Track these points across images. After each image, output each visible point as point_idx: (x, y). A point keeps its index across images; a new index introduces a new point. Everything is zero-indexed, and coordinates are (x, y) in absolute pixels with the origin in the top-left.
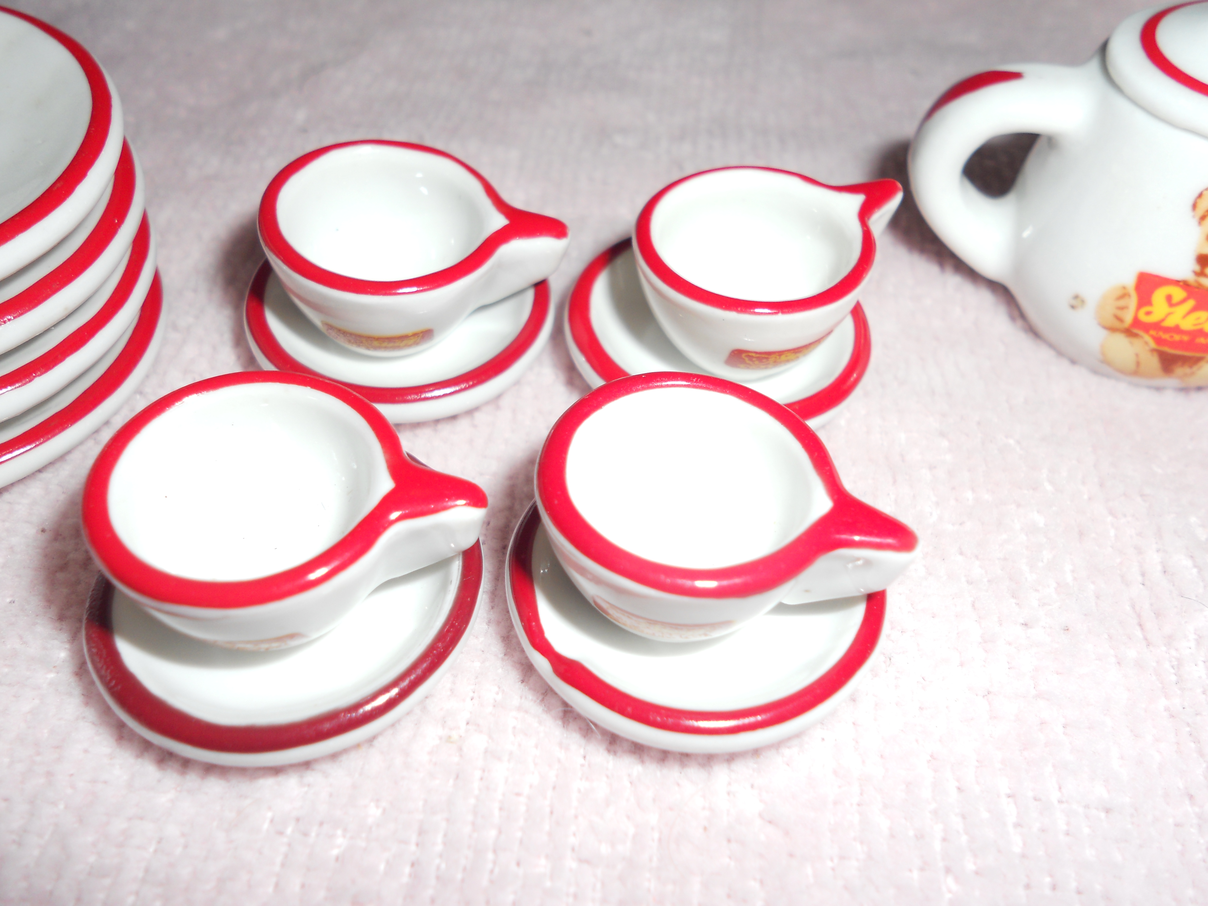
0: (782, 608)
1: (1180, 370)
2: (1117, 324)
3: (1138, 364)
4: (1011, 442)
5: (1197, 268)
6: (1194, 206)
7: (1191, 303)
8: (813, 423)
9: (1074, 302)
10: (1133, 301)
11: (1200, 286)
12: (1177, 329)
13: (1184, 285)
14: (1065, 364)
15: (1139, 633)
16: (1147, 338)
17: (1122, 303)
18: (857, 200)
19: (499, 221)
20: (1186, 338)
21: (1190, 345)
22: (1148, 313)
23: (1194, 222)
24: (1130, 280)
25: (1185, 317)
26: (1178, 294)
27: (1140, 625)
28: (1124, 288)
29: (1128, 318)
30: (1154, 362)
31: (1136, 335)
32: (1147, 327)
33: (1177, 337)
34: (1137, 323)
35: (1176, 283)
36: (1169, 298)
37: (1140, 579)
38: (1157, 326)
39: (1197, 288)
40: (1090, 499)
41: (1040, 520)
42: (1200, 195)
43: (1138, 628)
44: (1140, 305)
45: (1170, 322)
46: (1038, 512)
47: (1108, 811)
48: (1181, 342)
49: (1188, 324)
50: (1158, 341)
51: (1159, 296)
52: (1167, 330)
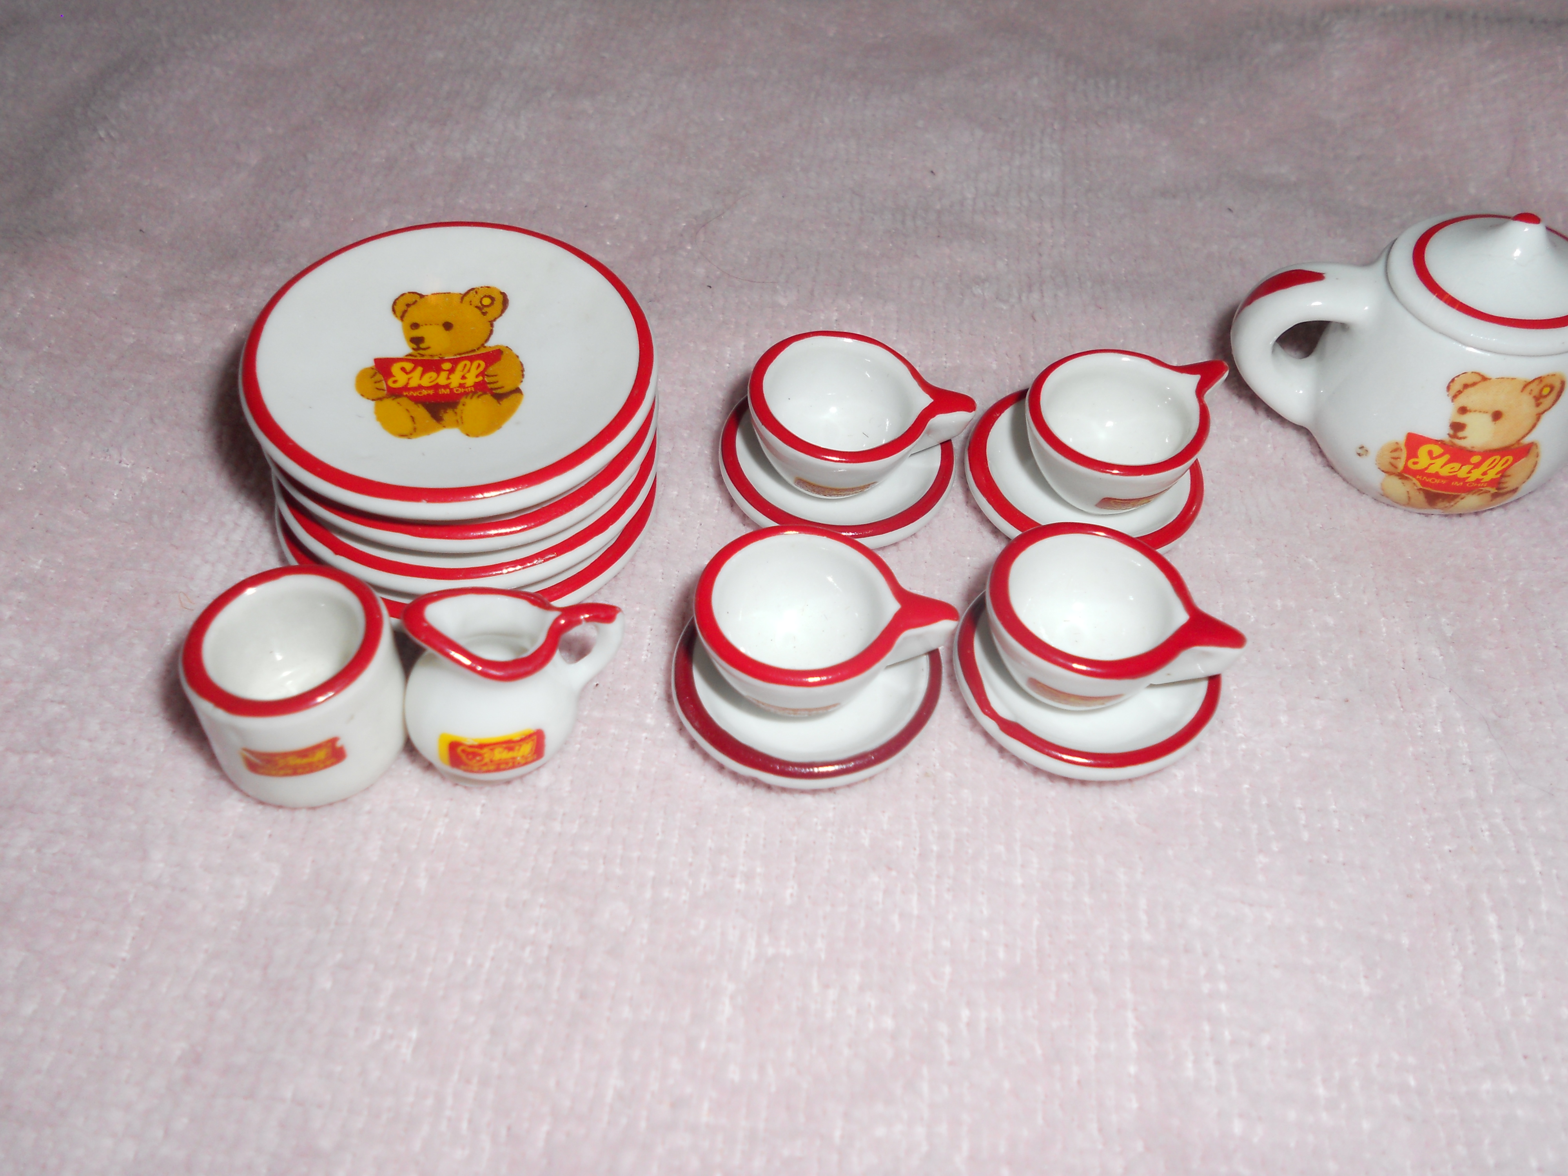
0: (1152, 686)
1: (1441, 504)
2: (1392, 469)
3: (1409, 498)
4: (1311, 560)
5: (1451, 432)
6: (1448, 388)
7: (1447, 457)
8: (1160, 551)
9: (1360, 451)
10: (1404, 454)
11: (1454, 445)
12: (1437, 475)
13: (1440, 443)
14: (1354, 492)
15: (1398, 703)
16: (1414, 480)
17: (1395, 455)
18: (1194, 379)
19: (925, 400)
20: (1444, 482)
21: (1447, 487)
22: (1415, 463)
23: (1449, 399)
24: (1401, 439)
25: (1442, 467)
26: (1437, 450)
27: (1400, 698)
28: (1397, 443)
29: (1401, 465)
30: (1421, 498)
31: (1407, 478)
32: (1415, 473)
33: (1437, 481)
34: (1406, 469)
35: (1436, 442)
36: (1430, 453)
37: (1402, 664)
38: (1422, 472)
39: (1452, 446)
40: (1369, 604)
41: (1331, 621)
42: (1453, 380)
43: (1398, 700)
44: (1409, 458)
45: (1432, 470)
46: (1329, 615)
47: (1367, 816)
48: (1440, 484)
49: (1445, 472)
50: (1423, 483)
51: (1423, 451)
52: (1430, 475)
